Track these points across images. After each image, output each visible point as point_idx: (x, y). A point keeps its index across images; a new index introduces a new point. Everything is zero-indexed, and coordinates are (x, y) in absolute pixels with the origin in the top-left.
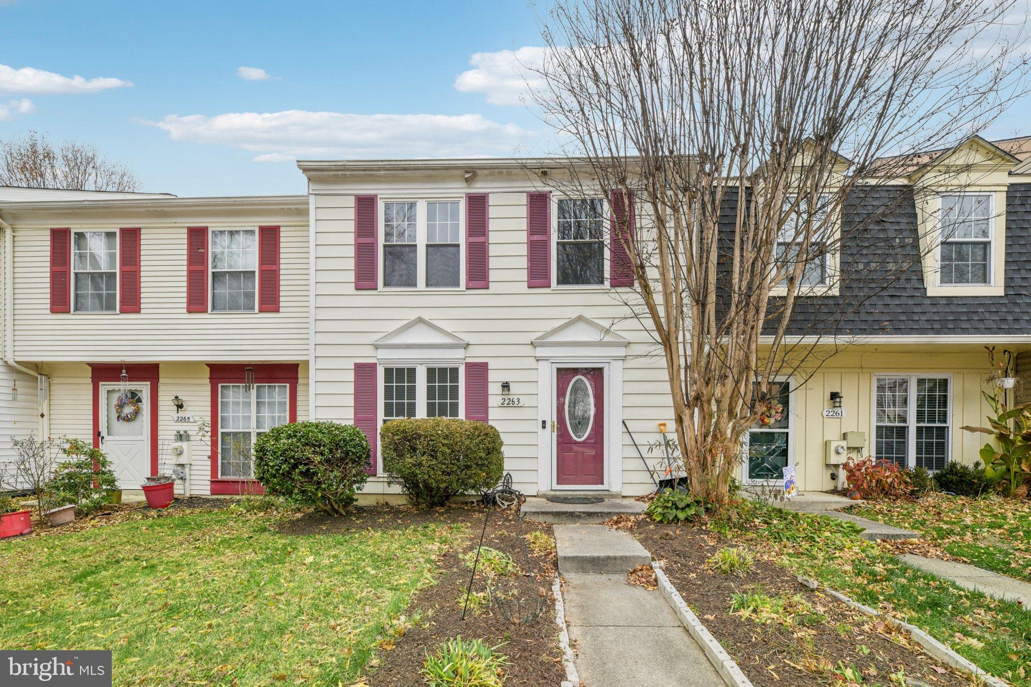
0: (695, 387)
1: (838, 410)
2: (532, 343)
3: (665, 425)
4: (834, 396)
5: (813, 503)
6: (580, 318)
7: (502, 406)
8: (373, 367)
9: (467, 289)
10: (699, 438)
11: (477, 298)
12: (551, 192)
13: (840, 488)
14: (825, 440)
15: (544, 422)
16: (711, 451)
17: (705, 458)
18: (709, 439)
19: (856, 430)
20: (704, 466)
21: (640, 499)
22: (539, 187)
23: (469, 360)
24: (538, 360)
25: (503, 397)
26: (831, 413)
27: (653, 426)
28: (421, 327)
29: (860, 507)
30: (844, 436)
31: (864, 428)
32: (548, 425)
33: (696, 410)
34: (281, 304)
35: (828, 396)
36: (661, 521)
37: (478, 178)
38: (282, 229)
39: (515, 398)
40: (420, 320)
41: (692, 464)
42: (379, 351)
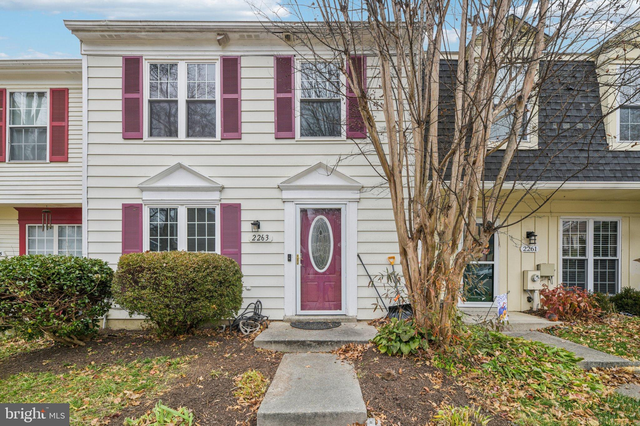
0: (418, 220)
1: (532, 246)
2: (279, 187)
3: (394, 258)
4: (530, 235)
5: (519, 324)
6: (320, 165)
7: (253, 242)
8: (138, 208)
9: (222, 139)
10: (423, 270)
11: (230, 147)
12: (295, 56)
13: (535, 309)
14: (523, 270)
15: (289, 256)
16: (434, 283)
17: (428, 291)
18: (432, 271)
19: (547, 263)
20: (427, 298)
21: (372, 323)
22: (285, 51)
23: (223, 202)
24: (284, 202)
25: (254, 234)
26: (527, 249)
27: (384, 259)
28: (182, 173)
29: (560, 328)
30: (538, 267)
31: (553, 261)
32: (293, 258)
33: (420, 242)
34: (70, 155)
35: (524, 235)
36: (386, 354)
37: (231, 42)
38: (70, 91)
39: (265, 234)
40: (180, 167)
41: (416, 297)
42: (144, 193)
